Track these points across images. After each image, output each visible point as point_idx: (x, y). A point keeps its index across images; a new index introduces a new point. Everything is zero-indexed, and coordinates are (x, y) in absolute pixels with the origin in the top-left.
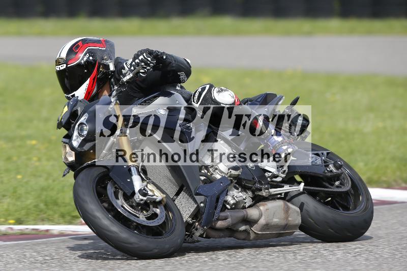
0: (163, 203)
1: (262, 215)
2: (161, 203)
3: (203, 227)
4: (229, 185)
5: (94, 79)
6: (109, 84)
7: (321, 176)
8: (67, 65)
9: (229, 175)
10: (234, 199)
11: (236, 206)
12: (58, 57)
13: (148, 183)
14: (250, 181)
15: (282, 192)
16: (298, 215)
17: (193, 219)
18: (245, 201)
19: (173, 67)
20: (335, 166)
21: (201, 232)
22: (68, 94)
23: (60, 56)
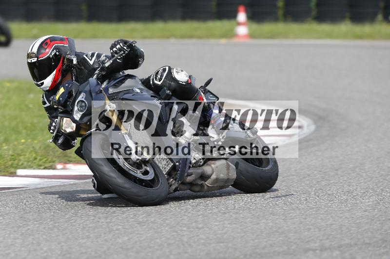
1: (213, 172)
2: (149, 162)
3: (178, 181)
5: (59, 70)
6: (70, 73)
8: (38, 58)
10: (195, 159)
11: (196, 165)
17: (168, 176)
21: (176, 185)
22: (37, 82)
23: (31, 50)
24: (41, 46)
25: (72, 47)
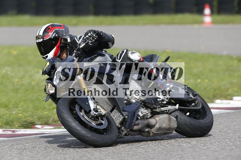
0: (106, 116)
1: (157, 122)
2: (105, 116)
3: (127, 129)
4: (140, 106)
6: (66, 49)
7: (186, 100)
8: (43, 39)
9: (139, 100)
10: (142, 113)
11: (144, 118)
12: (38, 34)
13: (97, 105)
14: (150, 103)
15: (167, 109)
16: (176, 122)
17: (121, 125)
18: (148, 115)
19: (106, 39)
20: (193, 95)
21: (126, 132)
22: (44, 55)
23: (39, 34)
24: (45, 31)
25: (67, 31)
